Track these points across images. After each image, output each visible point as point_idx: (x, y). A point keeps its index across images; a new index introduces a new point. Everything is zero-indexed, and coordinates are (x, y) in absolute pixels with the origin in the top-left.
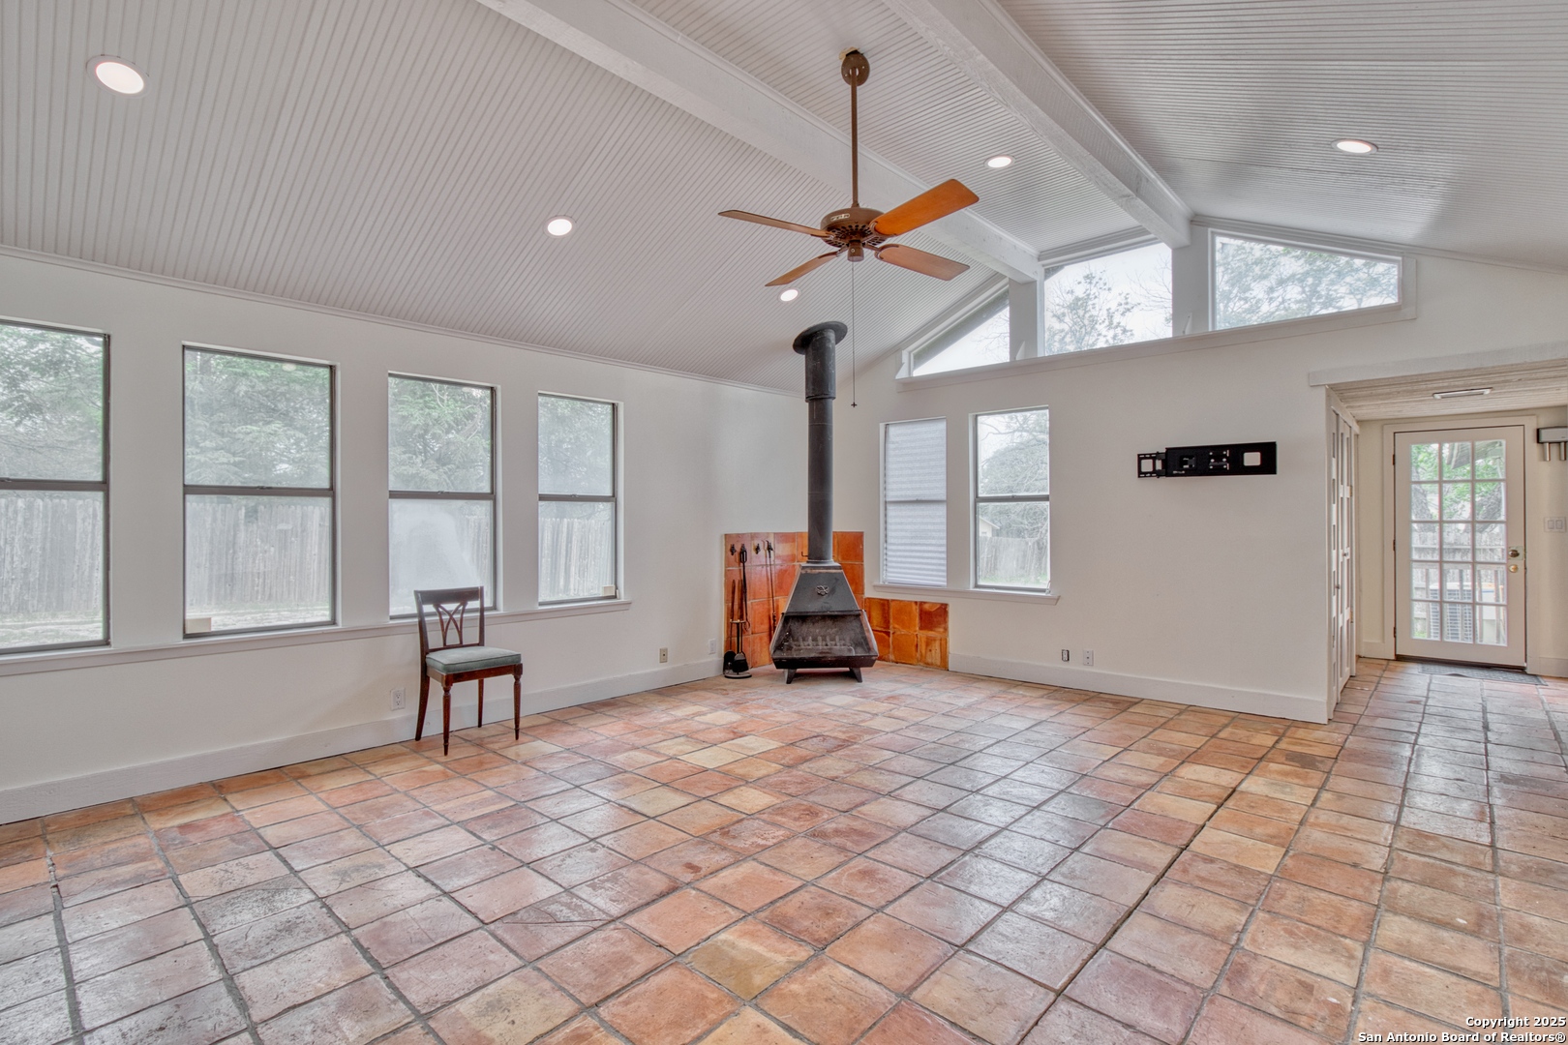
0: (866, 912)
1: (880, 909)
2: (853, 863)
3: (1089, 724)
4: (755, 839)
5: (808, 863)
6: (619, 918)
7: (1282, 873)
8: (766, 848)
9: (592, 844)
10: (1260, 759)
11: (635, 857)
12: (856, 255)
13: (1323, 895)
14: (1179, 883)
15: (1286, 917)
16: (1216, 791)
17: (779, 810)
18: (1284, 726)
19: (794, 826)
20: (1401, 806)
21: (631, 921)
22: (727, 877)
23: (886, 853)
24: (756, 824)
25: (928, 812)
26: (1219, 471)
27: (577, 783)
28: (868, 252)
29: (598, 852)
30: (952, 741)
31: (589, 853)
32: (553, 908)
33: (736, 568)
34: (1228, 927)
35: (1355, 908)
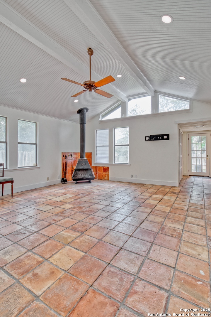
0: (92, 225)
1: (95, 224)
2: (89, 217)
3: (136, 189)
4: (68, 214)
5: (79, 217)
6: (37, 232)
7: (170, 212)
8: (71, 215)
9: (31, 218)
10: (167, 193)
11: (41, 219)
12: (91, 91)
13: (177, 215)
14: (153, 215)
15: (171, 219)
16: (159, 199)
17: (74, 208)
18: (171, 187)
19: (77, 211)
20: (190, 199)
21: (40, 232)
22: (62, 221)
23: (96, 214)
24: (69, 211)
25: (105, 206)
26: (160, 139)
27: (27, 206)
28: (93, 90)
29: (32, 219)
30: (110, 193)
31: (30, 219)
32: (21, 231)
33: (64, 160)
34: (161, 222)
35: (182, 216)
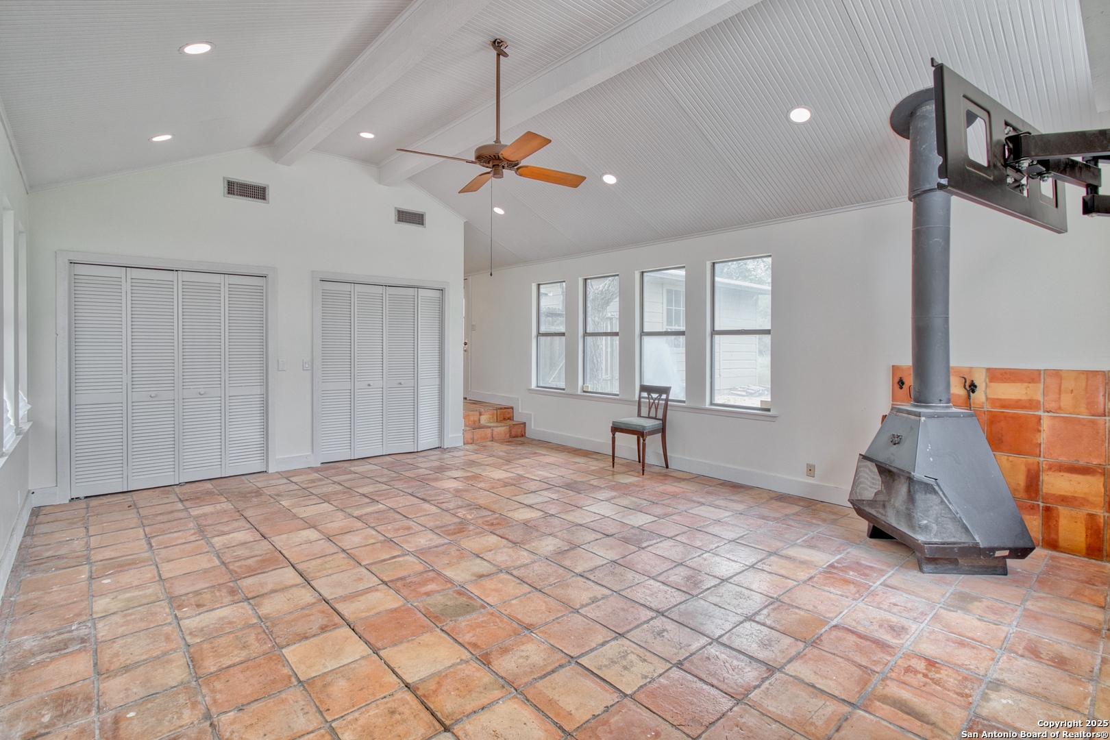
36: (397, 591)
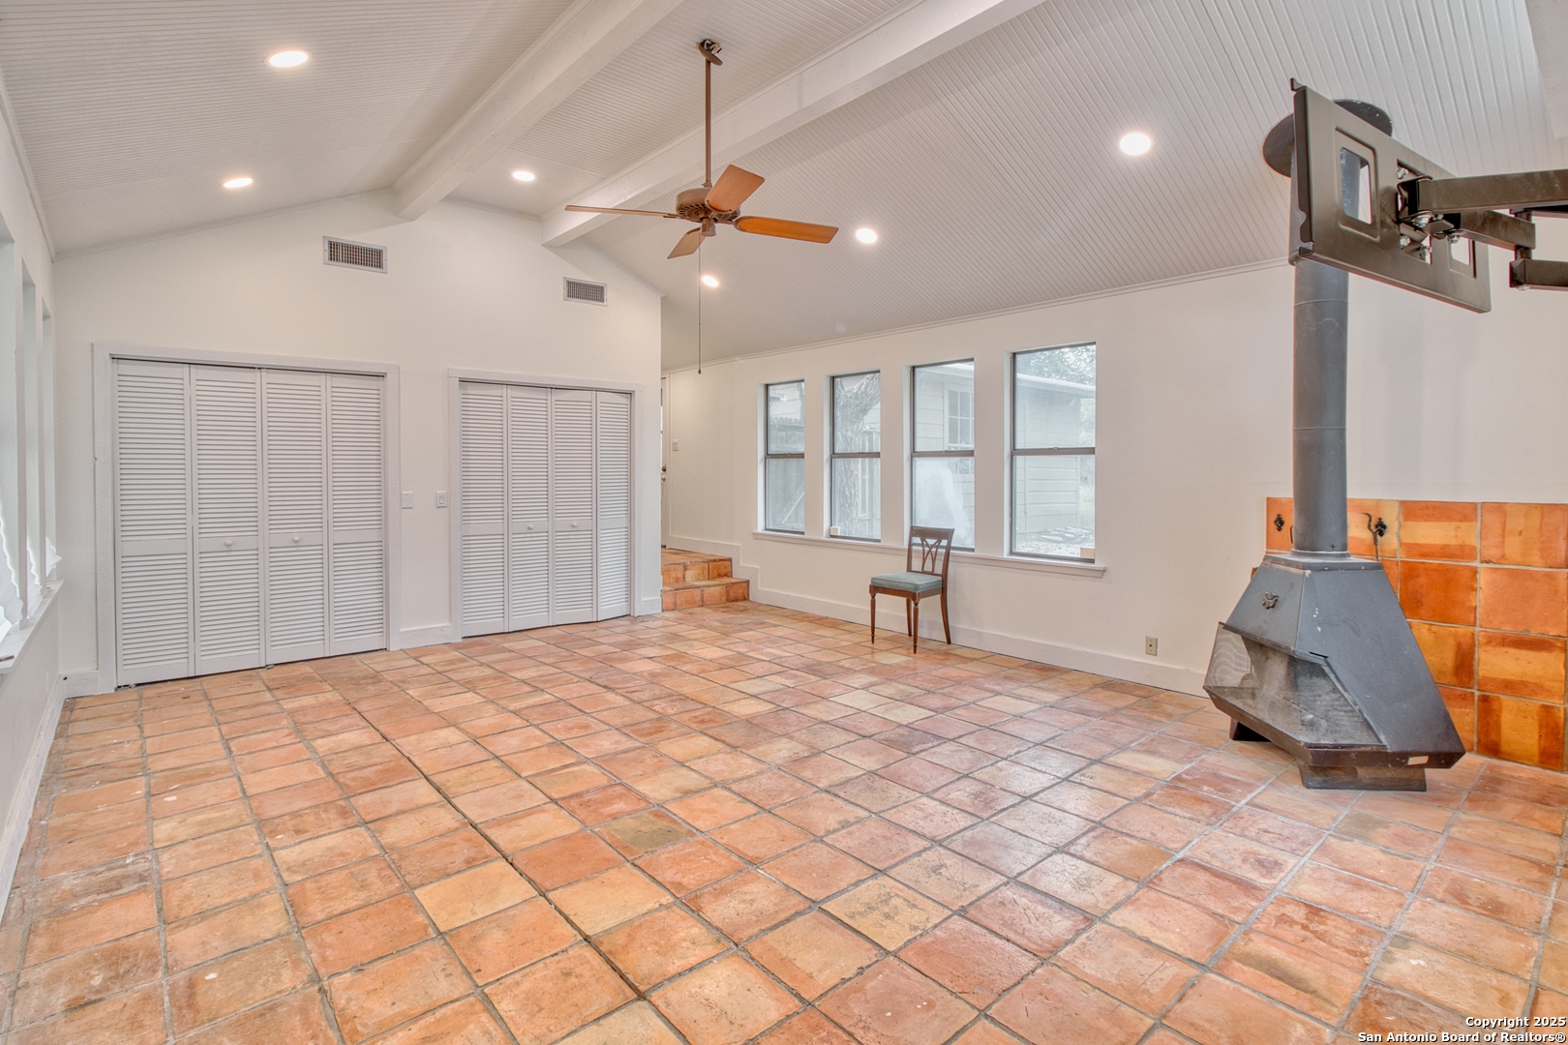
36: (572, 813)
